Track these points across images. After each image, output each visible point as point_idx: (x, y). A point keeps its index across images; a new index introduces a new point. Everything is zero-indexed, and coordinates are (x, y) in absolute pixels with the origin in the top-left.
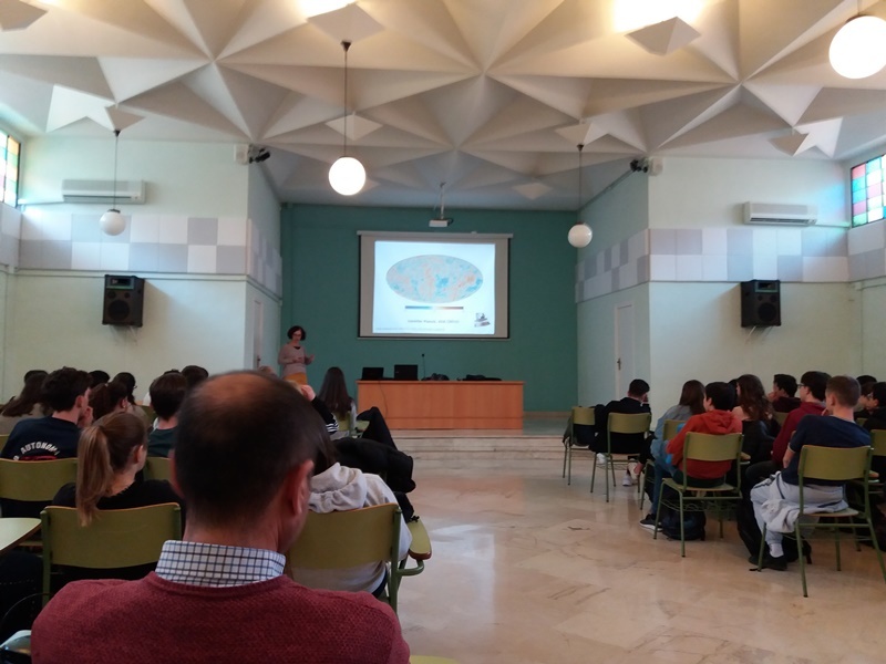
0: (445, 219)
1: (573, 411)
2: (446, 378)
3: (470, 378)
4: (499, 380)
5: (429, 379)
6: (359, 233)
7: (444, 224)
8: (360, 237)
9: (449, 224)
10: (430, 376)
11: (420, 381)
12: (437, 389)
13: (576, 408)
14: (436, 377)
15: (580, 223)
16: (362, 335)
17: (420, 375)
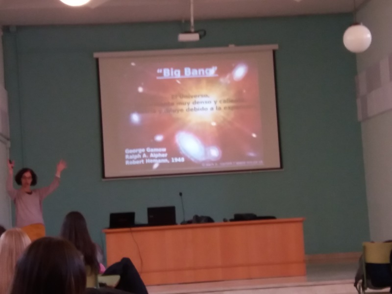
0: (196, 32)
1: (364, 248)
2: (209, 220)
3: (239, 218)
4: (273, 218)
5: (190, 222)
6: (96, 55)
7: (195, 37)
8: (97, 60)
9: (201, 37)
10: (190, 217)
11: (179, 226)
12: (200, 233)
13: (367, 244)
14: (198, 220)
15: (356, 24)
16: (107, 175)
17: (179, 218)
